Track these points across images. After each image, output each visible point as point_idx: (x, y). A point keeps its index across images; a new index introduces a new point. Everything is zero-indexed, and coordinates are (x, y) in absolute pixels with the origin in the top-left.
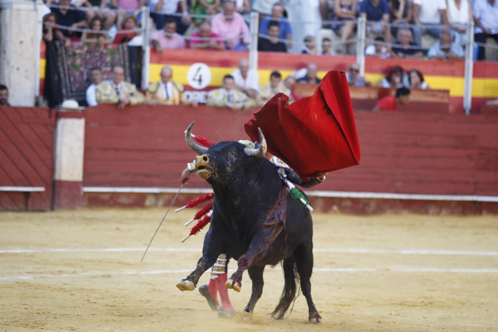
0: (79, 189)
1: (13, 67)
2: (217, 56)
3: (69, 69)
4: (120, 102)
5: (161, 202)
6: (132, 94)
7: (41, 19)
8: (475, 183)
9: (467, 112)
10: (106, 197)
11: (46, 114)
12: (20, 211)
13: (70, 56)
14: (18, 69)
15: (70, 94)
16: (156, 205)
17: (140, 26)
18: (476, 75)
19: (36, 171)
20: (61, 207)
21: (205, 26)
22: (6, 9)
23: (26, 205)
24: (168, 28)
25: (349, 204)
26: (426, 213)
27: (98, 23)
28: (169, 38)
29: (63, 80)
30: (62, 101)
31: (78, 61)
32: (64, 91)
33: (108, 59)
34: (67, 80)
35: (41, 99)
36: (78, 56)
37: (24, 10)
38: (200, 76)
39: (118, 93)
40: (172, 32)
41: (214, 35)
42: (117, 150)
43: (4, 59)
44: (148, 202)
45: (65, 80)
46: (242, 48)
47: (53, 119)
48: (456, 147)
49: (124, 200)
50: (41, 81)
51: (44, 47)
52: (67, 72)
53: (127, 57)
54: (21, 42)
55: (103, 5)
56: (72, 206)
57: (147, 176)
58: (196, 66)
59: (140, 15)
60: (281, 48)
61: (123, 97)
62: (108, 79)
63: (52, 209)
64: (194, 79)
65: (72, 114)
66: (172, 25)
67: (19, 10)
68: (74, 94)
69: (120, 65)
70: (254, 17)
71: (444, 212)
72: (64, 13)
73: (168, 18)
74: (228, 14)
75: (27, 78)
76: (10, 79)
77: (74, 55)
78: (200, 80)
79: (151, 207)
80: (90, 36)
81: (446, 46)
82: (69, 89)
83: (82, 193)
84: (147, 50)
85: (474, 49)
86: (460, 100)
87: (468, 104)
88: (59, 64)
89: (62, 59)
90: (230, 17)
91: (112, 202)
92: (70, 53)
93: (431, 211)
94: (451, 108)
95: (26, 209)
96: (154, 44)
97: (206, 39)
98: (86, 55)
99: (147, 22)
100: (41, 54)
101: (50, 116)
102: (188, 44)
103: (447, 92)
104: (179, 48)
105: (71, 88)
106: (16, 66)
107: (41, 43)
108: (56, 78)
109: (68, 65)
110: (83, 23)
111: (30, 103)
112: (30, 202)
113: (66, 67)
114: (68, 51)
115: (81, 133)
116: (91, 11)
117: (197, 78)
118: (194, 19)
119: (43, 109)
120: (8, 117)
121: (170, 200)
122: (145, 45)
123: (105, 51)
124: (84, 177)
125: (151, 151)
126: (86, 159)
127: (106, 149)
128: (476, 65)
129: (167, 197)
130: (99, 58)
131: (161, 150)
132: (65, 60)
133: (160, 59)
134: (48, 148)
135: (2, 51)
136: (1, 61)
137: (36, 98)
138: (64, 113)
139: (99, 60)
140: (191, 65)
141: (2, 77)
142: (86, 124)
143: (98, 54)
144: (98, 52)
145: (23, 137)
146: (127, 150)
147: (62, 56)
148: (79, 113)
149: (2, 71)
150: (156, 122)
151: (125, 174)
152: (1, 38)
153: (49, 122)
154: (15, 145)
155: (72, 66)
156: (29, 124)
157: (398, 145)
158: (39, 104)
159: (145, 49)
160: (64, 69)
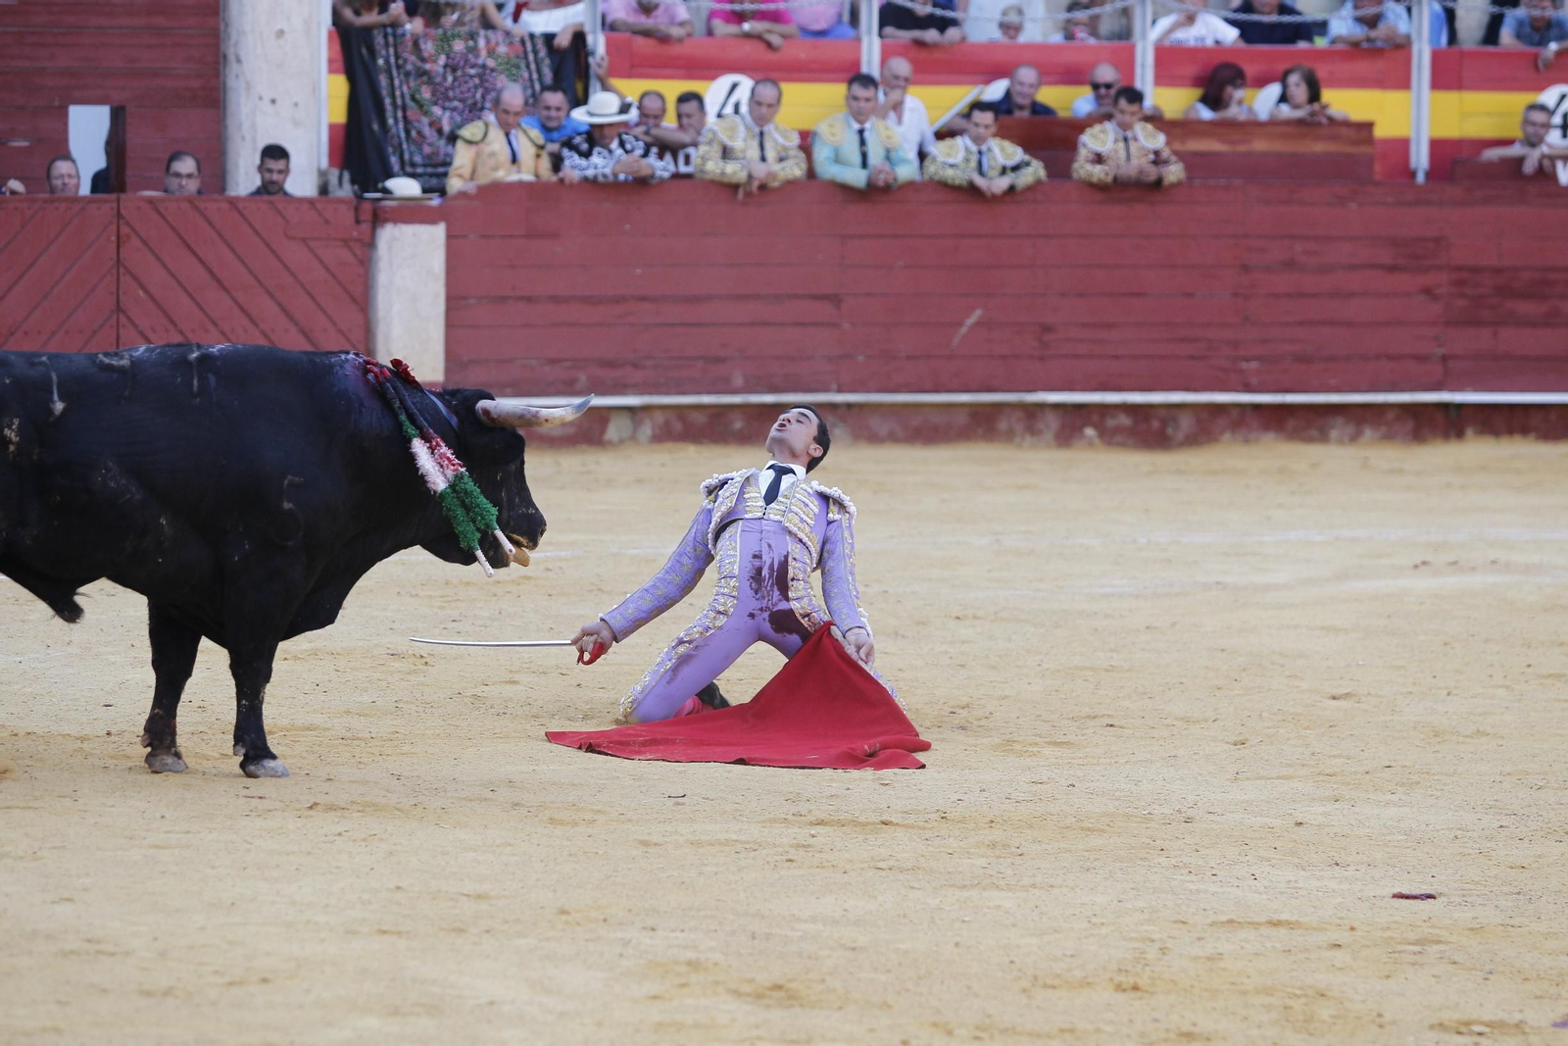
1: (261, 98)
3: (405, 107)
5: (647, 430)
8: (1445, 358)
9: (1420, 178)
11: (347, 215)
13: (408, 75)
14: (273, 101)
16: (633, 438)
18: (1439, 82)
25: (1124, 420)
26: (1323, 438)
30: (387, 179)
31: (426, 91)
34: (402, 132)
35: (334, 175)
36: (426, 79)
42: (529, 300)
43: (237, 76)
44: (612, 432)
47: (365, 227)
48: (1393, 269)
50: (332, 128)
52: (400, 112)
54: (281, 33)
57: (611, 364)
58: (725, 81)
64: (720, 115)
65: (410, 213)
71: (1368, 433)
75: (296, 124)
76: (253, 126)
77: (419, 73)
79: (622, 442)
81: (1370, 11)
82: (406, 156)
84: (599, 43)
85: (1434, 16)
86: (1402, 146)
87: (1420, 159)
89: (391, 79)
92: (410, 67)
93: (1334, 434)
94: (1378, 167)
98: (444, 76)
100: (331, 61)
101: (358, 222)
103: (1368, 126)
105: (411, 153)
106: (267, 96)
108: (376, 125)
109: (403, 96)
113: (399, 101)
115: (437, 261)
117: (728, 111)
119: (340, 201)
120: (251, 226)
121: (667, 424)
122: (594, 32)
123: (491, 63)
124: (448, 371)
125: (617, 300)
126: (450, 325)
127: (503, 299)
128: (1437, 57)
129: (659, 417)
130: (477, 81)
131: (643, 299)
132: (397, 82)
133: (633, 66)
134: (354, 300)
135: (232, 58)
136: (231, 82)
137: (322, 174)
138: (393, 209)
139: (476, 87)
140: (713, 78)
141: (231, 122)
142: (450, 237)
143: (472, 72)
144: (473, 66)
145: (292, 274)
146: (554, 299)
147: (389, 71)
148: (431, 208)
149: (231, 108)
150: (628, 226)
151: (552, 362)
152: (227, 25)
153: (355, 234)
154: (272, 296)
155: (413, 98)
156: (304, 240)
157: (1245, 268)
158: (331, 189)
159: (595, 41)
160: (394, 104)
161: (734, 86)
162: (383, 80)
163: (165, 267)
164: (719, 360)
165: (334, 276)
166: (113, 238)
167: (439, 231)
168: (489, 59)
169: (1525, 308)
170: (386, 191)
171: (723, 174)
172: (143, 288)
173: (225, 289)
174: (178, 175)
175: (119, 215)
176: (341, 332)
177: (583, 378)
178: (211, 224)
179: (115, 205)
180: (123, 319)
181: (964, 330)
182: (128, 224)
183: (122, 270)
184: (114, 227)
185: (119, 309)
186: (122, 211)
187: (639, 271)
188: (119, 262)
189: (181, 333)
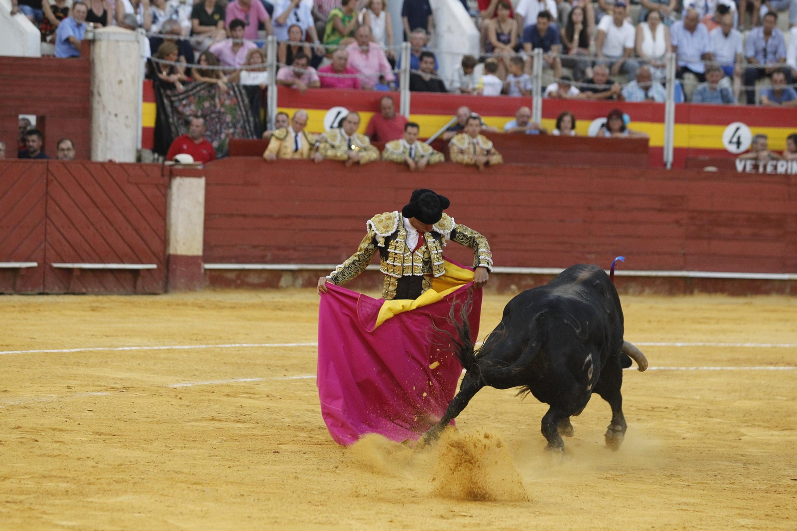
0: (199, 266)
1: (110, 113)
5: (300, 281)
8: (685, 255)
9: (669, 166)
10: (232, 276)
11: (157, 172)
12: (127, 294)
14: (116, 115)
16: (293, 285)
19: (147, 244)
20: (176, 288)
22: (101, 40)
23: (135, 286)
25: (529, 281)
35: (145, 153)
37: (123, 41)
42: (244, 216)
43: (98, 103)
44: (283, 282)
47: (166, 178)
48: (661, 210)
49: (253, 279)
50: (145, 129)
54: (120, 82)
56: (190, 287)
57: (283, 248)
58: (334, 110)
63: (166, 291)
64: (332, 126)
65: (188, 172)
67: (117, 41)
71: (647, 290)
75: (127, 126)
76: (106, 128)
79: (287, 287)
83: (202, 271)
86: (660, 151)
87: (669, 157)
91: (239, 282)
93: (631, 290)
95: (135, 291)
101: (163, 175)
106: (113, 112)
107: (144, 82)
111: (130, 158)
112: (140, 282)
115: (201, 196)
117: (335, 125)
119: (154, 165)
120: (111, 177)
121: (310, 278)
124: (204, 250)
125: (287, 217)
126: (207, 228)
127: (232, 215)
128: (678, 108)
129: (306, 275)
131: (299, 217)
133: (297, 103)
134: (160, 214)
135: (96, 93)
136: (95, 105)
137: (138, 151)
138: (179, 170)
141: (95, 125)
142: (207, 184)
145: (130, 200)
146: (257, 216)
148: (198, 170)
149: (95, 118)
150: (293, 181)
151: (254, 247)
152: (94, 77)
153: (161, 181)
154: (120, 211)
156: (137, 184)
157: (590, 208)
158: (143, 159)
161: (339, 112)
163: (69, 195)
164: (335, 248)
165: (151, 203)
166: (45, 182)
167: (201, 182)
169: (723, 231)
170: (177, 161)
171: (336, 156)
172: (58, 205)
173: (98, 207)
174: (63, 150)
175: (48, 170)
176: (154, 230)
177: (269, 255)
178: (92, 176)
179: (45, 165)
180: (48, 221)
182: (52, 174)
183: (49, 197)
184: (45, 176)
185: (47, 216)
186: (49, 168)
187: (297, 203)
188: (47, 193)
189: (76, 229)
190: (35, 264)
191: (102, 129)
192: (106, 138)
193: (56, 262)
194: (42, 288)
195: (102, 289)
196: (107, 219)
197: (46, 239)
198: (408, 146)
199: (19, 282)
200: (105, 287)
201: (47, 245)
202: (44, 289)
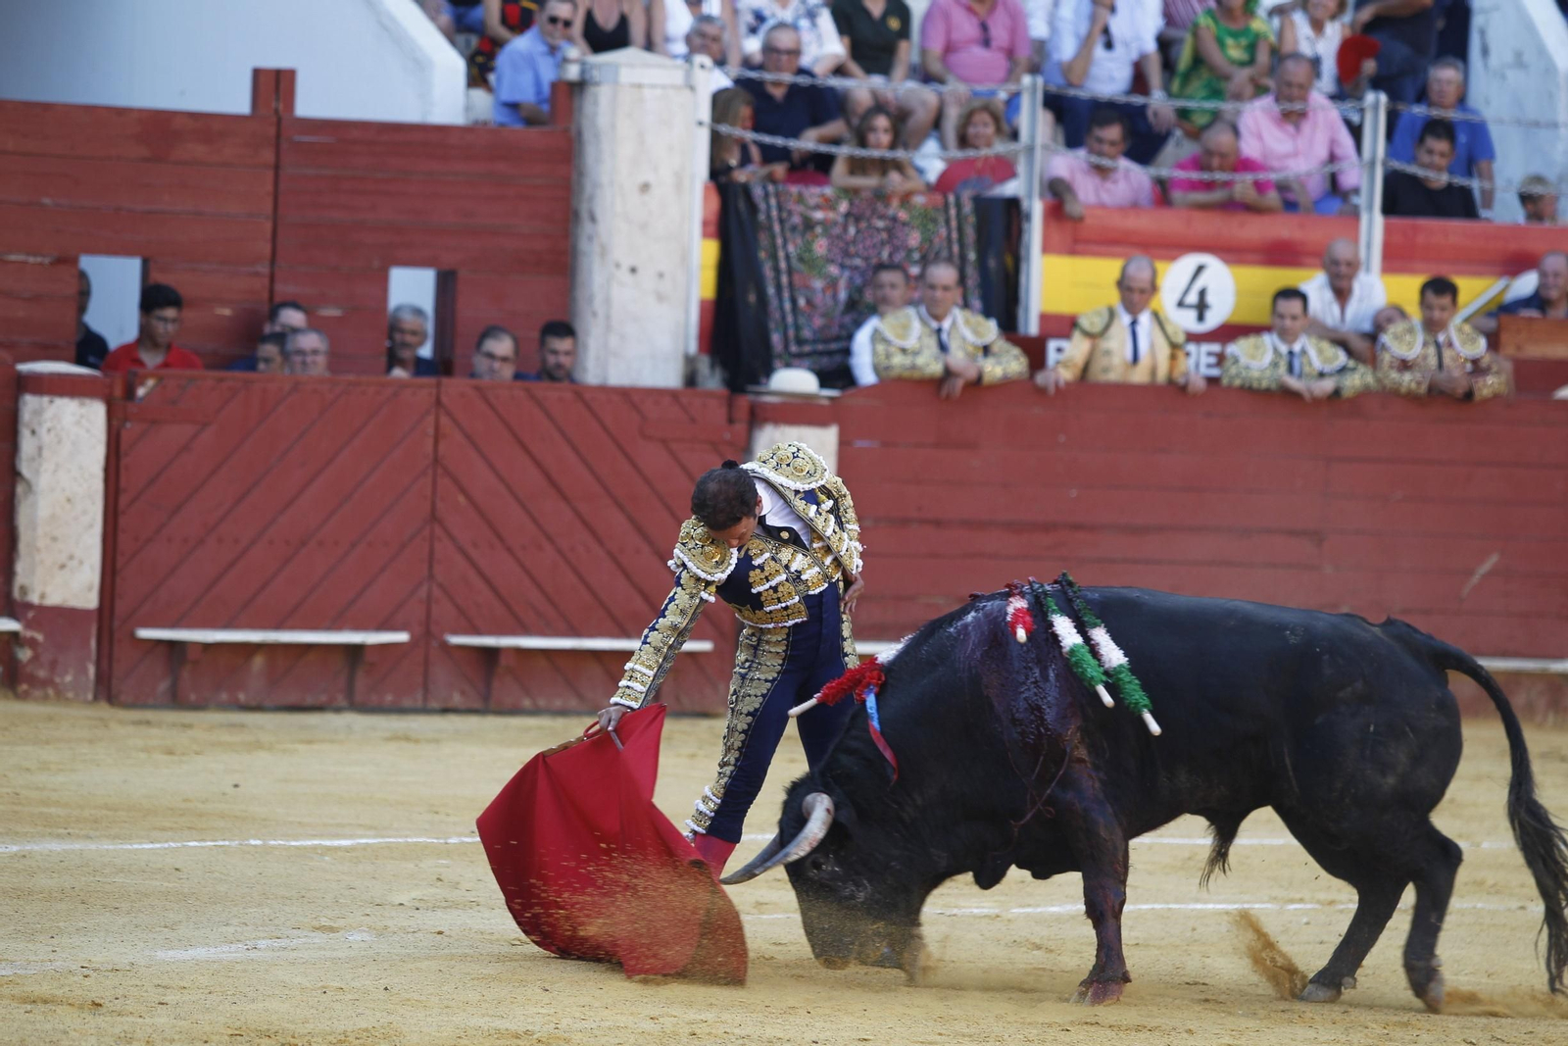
1: (618, 266)
2: (1255, 230)
3: (790, 271)
4: (948, 373)
6: (986, 350)
7: (705, 113)
11: (717, 413)
13: (794, 229)
14: (633, 270)
15: (794, 348)
17: (1015, 135)
21: (1220, 138)
22: (597, 84)
24: (1100, 141)
27: (882, 122)
28: (1102, 171)
29: (774, 303)
30: (769, 371)
31: (820, 247)
32: (776, 338)
33: (914, 239)
34: (788, 306)
35: (704, 365)
36: (819, 230)
37: (653, 86)
38: (1202, 293)
39: (943, 347)
40: (1113, 157)
41: (1245, 165)
42: (938, 523)
43: (590, 238)
45: (779, 306)
46: (1336, 205)
47: (740, 427)
50: (703, 304)
51: (715, 203)
52: (784, 279)
53: (970, 233)
54: (645, 187)
55: (899, 71)
58: (1189, 262)
59: (1013, 101)
60: (1459, 204)
61: (958, 357)
62: (911, 303)
64: (1181, 304)
65: (797, 411)
66: (1113, 132)
67: (639, 86)
68: (807, 348)
69: (949, 260)
70: (1376, 107)
72: (778, 93)
73: (1104, 110)
74: (1290, 99)
75: (661, 298)
76: (608, 301)
77: (809, 225)
78: (1202, 307)
80: (857, 166)
82: (791, 333)
84: (1037, 209)
88: (762, 255)
89: (773, 237)
90: (1298, 106)
92: (796, 220)
96: (1057, 193)
97: (1220, 176)
98: (845, 228)
99: (1035, 123)
100: (705, 224)
101: (731, 421)
102: (1163, 192)
104: (1134, 206)
105: (797, 328)
106: (626, 264)
107: (706, 189)
108: (752, 298)
109: (788, 257)
110: (835, 127)
111: (669, 377)
113: (783, 265)
114: (790, 213)
116: (862, 87)
117: (1192, 298)
118: (1183, 114)
119: (710, 394)
120: (598, 421)
122: (1030, 196)
123: (903, 215)
125: (1047, 528)
127: (905, 522)
130: (884, 235)
131: (1077, 527)
132: (779, 241)
133: (1076, 241)
135: (584, 215)
136: (583, 245)
137: (689, 361)
138: (774, 406)
139: (883, 243)
140: (1173, 258)
141: (581, 295)
142: (844, 443)
143: (880, 224)
144: (882, 217)
145: (647, 481)
146: (968, 524)
147: (770, 228)
148: (823, 409)
149: (582, 276)
150: (1062, 438)
152: (581, 174)
153: (727, 436)
154: (621, 508)
155: (801, 259)
156: (664, 442)
158: (699, 379)
159: (1030, 207)
160: (777, 270)
161: (1200, 269)
162: (763, 239)
163: (492, 467)
166: (431, 431)
167: (829, 437)
168: (902, 210)
172: (463, 491)
173: (565, 498)
174: (491, 356)
175: (438, 402)
178: (549, 415)
179: (434, 391)
180: (438, 531)
181: (1475, 579)
182: (449, 414)
183: (440, 471)
184: (431, 419)
185: (434, 517)
186: (444, 399)
187: (1074, 493)
188: (437, 460)
189: (509, 550)
190: (402, 637)
191: (598, 304)
192: (608, 328)
193: (456, 632)
194: (419, 696)
195: (573, 703)
196: (585, 524)
197: (431, 577)
198: (1284, 349)
199: (361, 682)
200: (580, 696)
201: (437, 592)
202: (425, 699)
